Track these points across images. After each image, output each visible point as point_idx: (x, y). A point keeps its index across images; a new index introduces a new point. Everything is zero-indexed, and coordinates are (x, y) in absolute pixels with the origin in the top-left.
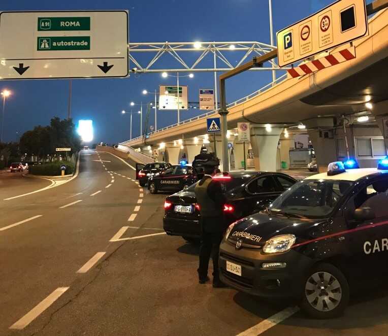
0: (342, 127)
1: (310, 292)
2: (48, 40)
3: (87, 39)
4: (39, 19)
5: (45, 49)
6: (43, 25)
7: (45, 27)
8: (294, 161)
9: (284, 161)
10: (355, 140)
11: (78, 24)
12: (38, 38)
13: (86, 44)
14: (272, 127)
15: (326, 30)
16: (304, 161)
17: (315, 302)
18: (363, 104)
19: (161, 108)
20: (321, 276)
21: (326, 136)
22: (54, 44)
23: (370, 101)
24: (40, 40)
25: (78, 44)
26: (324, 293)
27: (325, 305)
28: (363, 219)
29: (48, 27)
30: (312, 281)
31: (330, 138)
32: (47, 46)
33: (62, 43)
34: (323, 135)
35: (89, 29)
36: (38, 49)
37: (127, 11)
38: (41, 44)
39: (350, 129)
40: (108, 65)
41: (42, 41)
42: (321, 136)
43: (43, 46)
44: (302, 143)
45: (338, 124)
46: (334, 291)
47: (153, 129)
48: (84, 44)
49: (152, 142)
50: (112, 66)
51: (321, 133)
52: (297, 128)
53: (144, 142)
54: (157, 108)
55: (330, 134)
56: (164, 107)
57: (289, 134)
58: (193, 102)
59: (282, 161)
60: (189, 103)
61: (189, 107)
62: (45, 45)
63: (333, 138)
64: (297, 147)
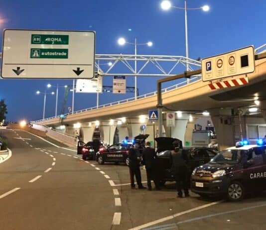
0: (237, 116)
1: (230, 192)
2: (38, 51)
3: (66, 51)
4: (33, 35)
5: (36, 57)
6: (35, 39)
7: (36, 41)
8: (196, 142)
9: (188, 141)
10: (247, 126)
11: (60, 40)
12: (31, 49)
13: (65, 54)
14: (183, 113)
15: (232, 65)
16: (204, 142)
17: (232, 195)
18: (253, 101)
19: (78, 91)
20: (234, 186)
21: (226, 122)
22: (43, 54)
23: (258, 100)
24: (33, 50)
25: (60, 54)
26: (235, 192)
27: (235, 196)
28: (251, 165)
29: (38, 41)
30: (231, 188)
31: (229, 125)
32: (37, 55)
33: (48, 53)
34: (224, 122)
35: (67, 43)
36: (31, 57)
37: (95, 32)
38: (33, 54)
39: (243, 118)
40: (80, 70)
41: (34, 51)
42: (222, 122)
43: (34, 55)
44: (201, 125)
45: (235, 113)
46: (239, 191)
47: (70, 110)
48: (64, 54)
49: (69, 122)
50: (83, 71)
51: (222, 120)
52: (202, 114)
53: (61, 121)
54: (75, 91)
55: (229, 122)
56: (81, 90)
57: (193, 119)
58: (107, 86)
59: (186, 141)
60: (103, 87)
61: (103, 91)
62: (36, 54)
63: (231, 124)
64: (197, 129)
